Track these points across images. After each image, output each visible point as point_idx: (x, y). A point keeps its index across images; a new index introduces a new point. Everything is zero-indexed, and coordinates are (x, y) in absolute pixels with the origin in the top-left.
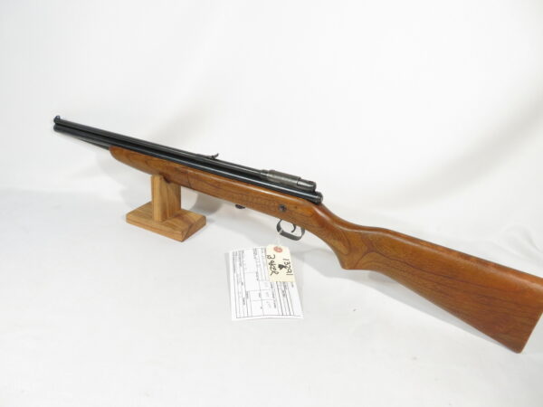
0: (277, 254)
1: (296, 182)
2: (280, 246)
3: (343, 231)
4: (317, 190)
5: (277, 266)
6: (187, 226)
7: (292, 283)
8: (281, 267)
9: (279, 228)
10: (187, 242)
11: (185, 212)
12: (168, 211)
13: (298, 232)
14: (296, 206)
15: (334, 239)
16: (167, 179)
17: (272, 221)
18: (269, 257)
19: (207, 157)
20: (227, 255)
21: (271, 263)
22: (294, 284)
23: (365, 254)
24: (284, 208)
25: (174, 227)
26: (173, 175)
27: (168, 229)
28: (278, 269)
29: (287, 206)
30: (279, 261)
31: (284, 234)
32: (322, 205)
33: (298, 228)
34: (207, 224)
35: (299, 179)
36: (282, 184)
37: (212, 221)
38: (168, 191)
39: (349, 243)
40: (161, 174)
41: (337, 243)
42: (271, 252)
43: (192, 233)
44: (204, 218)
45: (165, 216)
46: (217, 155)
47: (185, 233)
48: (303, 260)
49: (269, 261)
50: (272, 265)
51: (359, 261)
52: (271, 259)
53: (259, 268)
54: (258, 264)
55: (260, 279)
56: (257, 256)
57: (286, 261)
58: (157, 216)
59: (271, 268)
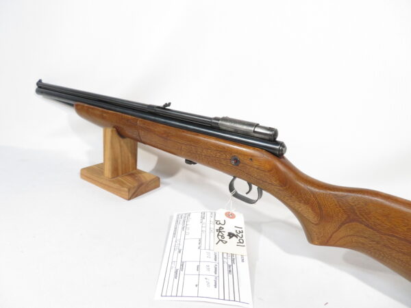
0: (228, 220)
1: (252, 129)
2: (233, 211)
3: (313, 193)
4: (278, 139)
5: (226, 235)
6: (136, 184)
7: (243, 260)
8: (231, 235)
9: (231, 188)
10: (130, 201)
11: (140, 172)
12: (120, 168)
13: (253, 194)
14: (252, 158)
15: (300, 202)
16: (121, 134)
17: (221, 179)
18: (218, 222)
19: (159, 107)
20: (171, 218)
21: (219, 230)
22: (246, 258)
23: (343, 224)
24: (237, 161)
25: (122, 184)
26: (128, 131)
27: (116, 186)
28: (227, 238)
29: (240, 158)
30: (230, 227)
31: (237, 195)
32: (284, 158)
33: (255, 188)
34: (161, 186)
35: (257, 125)
36: (236, 132)
37: (166, 184)
38: (121, 146)
39: (320, 208)
40: (114, 127)
41: (303, 208)
42: (221, 216)
43: (142, 193)
44: (159, 179)
45: (115, 172)
46: (169, 104)
47: (132, 191)
48: (260, 231)
49: (217, 227)
50: (220, 232)
51: (333, 233)
52: (220, 225)
53: (204, 235)
54: (204, 229)
55: (203, 247)
56: (204, 221)
57: (238, 230)
58: (108, 172)
59: (218, 235)
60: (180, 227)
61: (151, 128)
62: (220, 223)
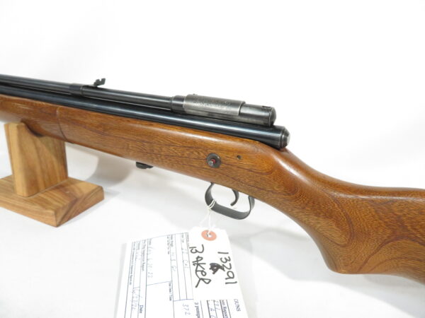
0: (207, 243)
1: (237, 110)
2: (212, 229)
3: (336, 200)
4: (276, 123)
5: (207, 268)
6: (67, 202)
7: (238, 308)
8: (215, 268)
9: (209, 199)
10: (59, 228)
11: (74, 181)
12: (40, 181)
13: (243, 205)
14: (239, 155)
15: (317, 215)
16: (35, 131)
17: (195, 187)
18: (193, 250)
19: (87, 87)
20: (124, 247)
21: (197, 263)
23: (384, 243)
24: (217, 162)
25: (44, 204)
26: (45, 126)
27: (37, 208)
28: (209, 272)
29: (220, 155)
30: (210, 257)
31: (218, 209)
32: (286, 151)
33: (243, 197)
34: (106, 197)
35: (243, 105)
36: (210, 117)
37: (113, 194)
38: (37, 149)
39: (350, 223)
40: (22, 121)
41: (322, 223)
42: (197, 241)
43: (78, 213)
44: (101, 189)
45: (33, 186)
46: (103, 81)
47: (62, 213)
48: (250, 249)
49: (193, 257)
50: (198, 265)
51: (370, 257)
52: (197, 254)
53: (175, 273)
54: (174, 263)
55: (176, 297)
56: (173, 249)
57: (223, 256)
58: (21, 188)
59: (196, 271)
60: (138, 264)
61: (78, 118)
62: (197, 251)
